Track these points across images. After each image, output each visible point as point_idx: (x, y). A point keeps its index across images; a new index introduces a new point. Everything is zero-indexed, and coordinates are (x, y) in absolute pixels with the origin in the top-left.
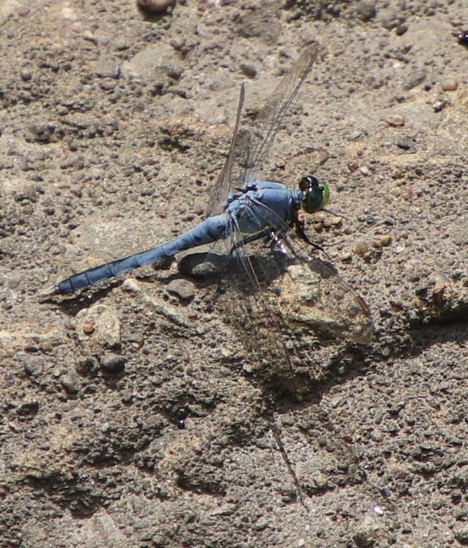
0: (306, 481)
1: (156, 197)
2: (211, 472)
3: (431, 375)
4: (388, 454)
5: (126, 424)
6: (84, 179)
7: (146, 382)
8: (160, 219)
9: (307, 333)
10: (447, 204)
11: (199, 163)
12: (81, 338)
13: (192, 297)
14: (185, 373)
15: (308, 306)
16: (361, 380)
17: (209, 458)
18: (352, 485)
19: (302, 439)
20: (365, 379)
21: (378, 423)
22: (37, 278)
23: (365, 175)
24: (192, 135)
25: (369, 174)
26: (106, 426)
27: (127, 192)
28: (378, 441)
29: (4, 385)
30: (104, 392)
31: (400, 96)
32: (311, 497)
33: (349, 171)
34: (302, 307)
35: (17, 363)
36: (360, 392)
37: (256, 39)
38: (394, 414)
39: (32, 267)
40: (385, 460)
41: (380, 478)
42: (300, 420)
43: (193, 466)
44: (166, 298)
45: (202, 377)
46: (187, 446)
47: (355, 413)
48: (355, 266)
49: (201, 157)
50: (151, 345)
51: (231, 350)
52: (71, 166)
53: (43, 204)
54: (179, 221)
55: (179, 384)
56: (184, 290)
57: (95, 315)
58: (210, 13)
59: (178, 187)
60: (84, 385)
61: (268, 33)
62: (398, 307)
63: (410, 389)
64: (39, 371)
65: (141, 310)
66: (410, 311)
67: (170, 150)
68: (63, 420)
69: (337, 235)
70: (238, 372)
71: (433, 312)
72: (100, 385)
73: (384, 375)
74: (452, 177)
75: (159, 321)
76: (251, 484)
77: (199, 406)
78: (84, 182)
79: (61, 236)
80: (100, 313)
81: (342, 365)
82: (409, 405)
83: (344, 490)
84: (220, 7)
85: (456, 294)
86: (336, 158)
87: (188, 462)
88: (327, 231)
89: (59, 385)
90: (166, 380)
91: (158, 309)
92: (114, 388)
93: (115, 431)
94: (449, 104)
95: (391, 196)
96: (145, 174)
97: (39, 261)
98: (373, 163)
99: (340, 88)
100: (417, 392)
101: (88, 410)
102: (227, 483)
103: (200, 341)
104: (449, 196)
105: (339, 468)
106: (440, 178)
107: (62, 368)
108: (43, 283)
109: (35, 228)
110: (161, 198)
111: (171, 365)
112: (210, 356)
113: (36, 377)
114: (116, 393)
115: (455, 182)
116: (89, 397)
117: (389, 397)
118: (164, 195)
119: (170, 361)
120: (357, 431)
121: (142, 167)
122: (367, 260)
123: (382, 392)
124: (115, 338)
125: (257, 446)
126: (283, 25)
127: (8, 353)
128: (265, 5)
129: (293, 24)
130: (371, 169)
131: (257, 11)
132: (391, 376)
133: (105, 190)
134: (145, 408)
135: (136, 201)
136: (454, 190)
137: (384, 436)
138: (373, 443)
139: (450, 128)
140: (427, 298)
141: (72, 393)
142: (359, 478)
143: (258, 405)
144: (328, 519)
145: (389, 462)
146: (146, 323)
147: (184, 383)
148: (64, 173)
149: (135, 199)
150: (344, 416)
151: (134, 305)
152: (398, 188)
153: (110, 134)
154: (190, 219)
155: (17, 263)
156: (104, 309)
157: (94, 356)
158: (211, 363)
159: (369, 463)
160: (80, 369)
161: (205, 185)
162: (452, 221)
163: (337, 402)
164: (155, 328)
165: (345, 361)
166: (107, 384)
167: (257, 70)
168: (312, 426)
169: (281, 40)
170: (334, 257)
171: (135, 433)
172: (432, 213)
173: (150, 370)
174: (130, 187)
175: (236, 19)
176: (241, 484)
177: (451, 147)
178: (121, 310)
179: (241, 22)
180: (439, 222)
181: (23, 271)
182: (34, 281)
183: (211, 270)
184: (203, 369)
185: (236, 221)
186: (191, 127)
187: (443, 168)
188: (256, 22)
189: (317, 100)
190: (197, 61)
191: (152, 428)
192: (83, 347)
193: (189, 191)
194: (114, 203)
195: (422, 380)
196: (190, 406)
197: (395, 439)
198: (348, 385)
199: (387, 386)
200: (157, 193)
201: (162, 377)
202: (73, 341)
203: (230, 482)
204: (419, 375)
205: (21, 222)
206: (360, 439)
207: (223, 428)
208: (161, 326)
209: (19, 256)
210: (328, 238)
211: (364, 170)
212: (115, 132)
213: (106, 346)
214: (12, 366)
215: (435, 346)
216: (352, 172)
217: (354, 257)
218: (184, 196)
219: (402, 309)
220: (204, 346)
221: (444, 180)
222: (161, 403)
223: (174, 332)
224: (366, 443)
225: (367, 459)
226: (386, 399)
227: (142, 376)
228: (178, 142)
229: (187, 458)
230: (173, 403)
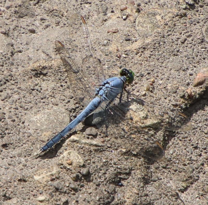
0: (179, 188)
1: (48, 98)
2: (146, 199)
3: (201, 127)
4: (203, 165)
5: (103, 194)
6: (14, 102)
7: (100, 174)
8: (56, 106)
9: (150, 130)
10: (162, 56)
11: (57, 78)
12: (68, 167)
13: (97, 134)
14: (113, 165)
15: (146, 119)
16: (174, 139)
17: (142, 194)
18: (195, 182)
19: (165, 171)
20: (176, 138)
21: (192, 153)
22: (28, 149)
23: (125, 58)
24: (46, 68)
25: (127, 56)
26: (98, 198)
27: (35, 101)
28: (196, 161)
29: (50, 198)
30: (87, 185)
31: (104, 19)
32: (183, 193)
33: (119, 59)
34: (144, 121)
35: (51, 187)
36: (177, 144)
37: (27, 17)
38: (196, 148)
39: (22, 145)
40: (202, 167)
41: (205, 175)
42: (161, 164)
43: (138, 200)
44: (88, 138)
45: (120, 163)
46: (132, 193)
47: (181, 153)
48: (149, 96)
49: (56, 75)
50: (94, 159)
51: (125, 149)
52: (6, 98)
53: (8, 118)
54: (65, 104)
55: (113, 170)
56: (93, 132)
57: (69, 156)
58: (5, 14)
59: (54, 91)
60: (79, 185)
61: (31, 13)
62: (176, 106)
63: (196, 135)
64: (61, 187)
65: (83, 147)
66: (181, 105)
67: (39, 77)
68: (79, 202)
69: (132, 86)
70: (131, 156)
71: (190, 102)
72: (84, 182)
73: (183, 134)
74: (157, 45)
75: (92, 148)
76: (161, 197)
77: (125, 175)
78: (15, 103)
79: (24, 128)
80: (70, 155)
81: (166, 136)
82: (200, 142)
83: (194, 185)
84: (7, 10)
85: (196, 91)
86: (108, 55)
87: (136, 199)
88: (128, 86)
89: (70, 189)
90: (107, 170)
91: (90, 144)
92: (90, 181)
93: (101, 198)
94: (130, 15)
95: (140, 62)
96: (37, 90)
97: (24, 142)
98: (125, 52)
99: (76, 24)
100: (200, 135)
101: (85, 194)
102: (153, 201)
103: (111, 150)
104: (160, 53)
105: (188, 177)
106: (153, 47)
107: (68, 182)
108: (32, 150)
109: (12, 129)
110: (50, 97)
111: (106, 163)
112: (119, 154)
113: (61, 190)
114: (91, 183)
115: (159, 46)
116: (83, 189)
117: (190, 142)
118: (51, 96)
119: (105, 162)
120: (186, 160)
121: (34, 88)
122: (152, 92)
123: (186, 141)
124: (82, 162)
125: (153, 181)
126: (34, 7)
127: (45, 184)
128: (23, 2)
129: (37, 5)
130: (126, 54)
131: (22, 6)
132: (186, 133)
133: (26, 103)
134: (106, 185)
135: (41, 102)
136: (161, 50)
137: (197, 157)
138: (194, 162)
139: (141, 25)
140: (186, 98)
141: (75, 190)
142: (197, 178)
143: (145, 165)
144: (198, 199)
145: (205, 167)
146: (88, 151)
147: (115, 169)
148: (4, 102)
149: (40, 102)
150: (177, 156)
151: (80, 146)
152: (140, 58)
153: (11, 80)
154: (69, 102)
155: (15, 146)
156: (70, 152)
157: (78, 172)
158: (120, 156)
159: (197, 170)
160: (74, 179)
161: (65, 86)
162: (168, 62)
163: (172, 152)
164: (92, 151)
165: (166, 135)
166: (87, 181)
167: (35, 29)
168: (167, 165)
169: (36, 13)
170: (139, 95)
171: (108, 196)
172: (159, 62)
173: (99, 169)
174: (34, 98)
175: (16, 12)
176: (158, 199)
177: (146, 33)
178: (76, 150)
179: (18, 13)
180: (164, 65)
181: (19, 148)
182: (28, 150)
183: (100, 120)
184: (119, 160)
185: (106, 98)
186: (44, 65)
187: (152, 43)
188: (23, 10)
189: (71, 33)
190: (14, 35)
191: (113, 191)
192: (71, 171)
193: (60, 91)
194: (33, 107)
195: (198, 130)
196: (121, 176)
197: (202, 157)
198: (171, 143)
199: (187, 138)
200: (48, 96)
201: (105, 170)
202: (65, 170)
203: (154, 200)
204: (196, 128)
205: (7, 129)
206: (189, 163)
207: (139, 180)
208: (94, 150)
209: (14, 143)
210: (130, 89)
211: (124, 56)
212: (12, 78)
213: (80, 167)
214: (49, 189)
215: (194, 114)
216: (120, 58)
217: (146, 93)
218: (59, 93)
219: (178, 106)
220: (113, 151)
221: (155, 47)
222: (110, 180)
223: (100, 150)
224: (192, 163)
225: (196, 169)
226: (189, 143)
227: (97, 172)
228: (42, 73)
229: (135, 198)
230: (114, 178)
